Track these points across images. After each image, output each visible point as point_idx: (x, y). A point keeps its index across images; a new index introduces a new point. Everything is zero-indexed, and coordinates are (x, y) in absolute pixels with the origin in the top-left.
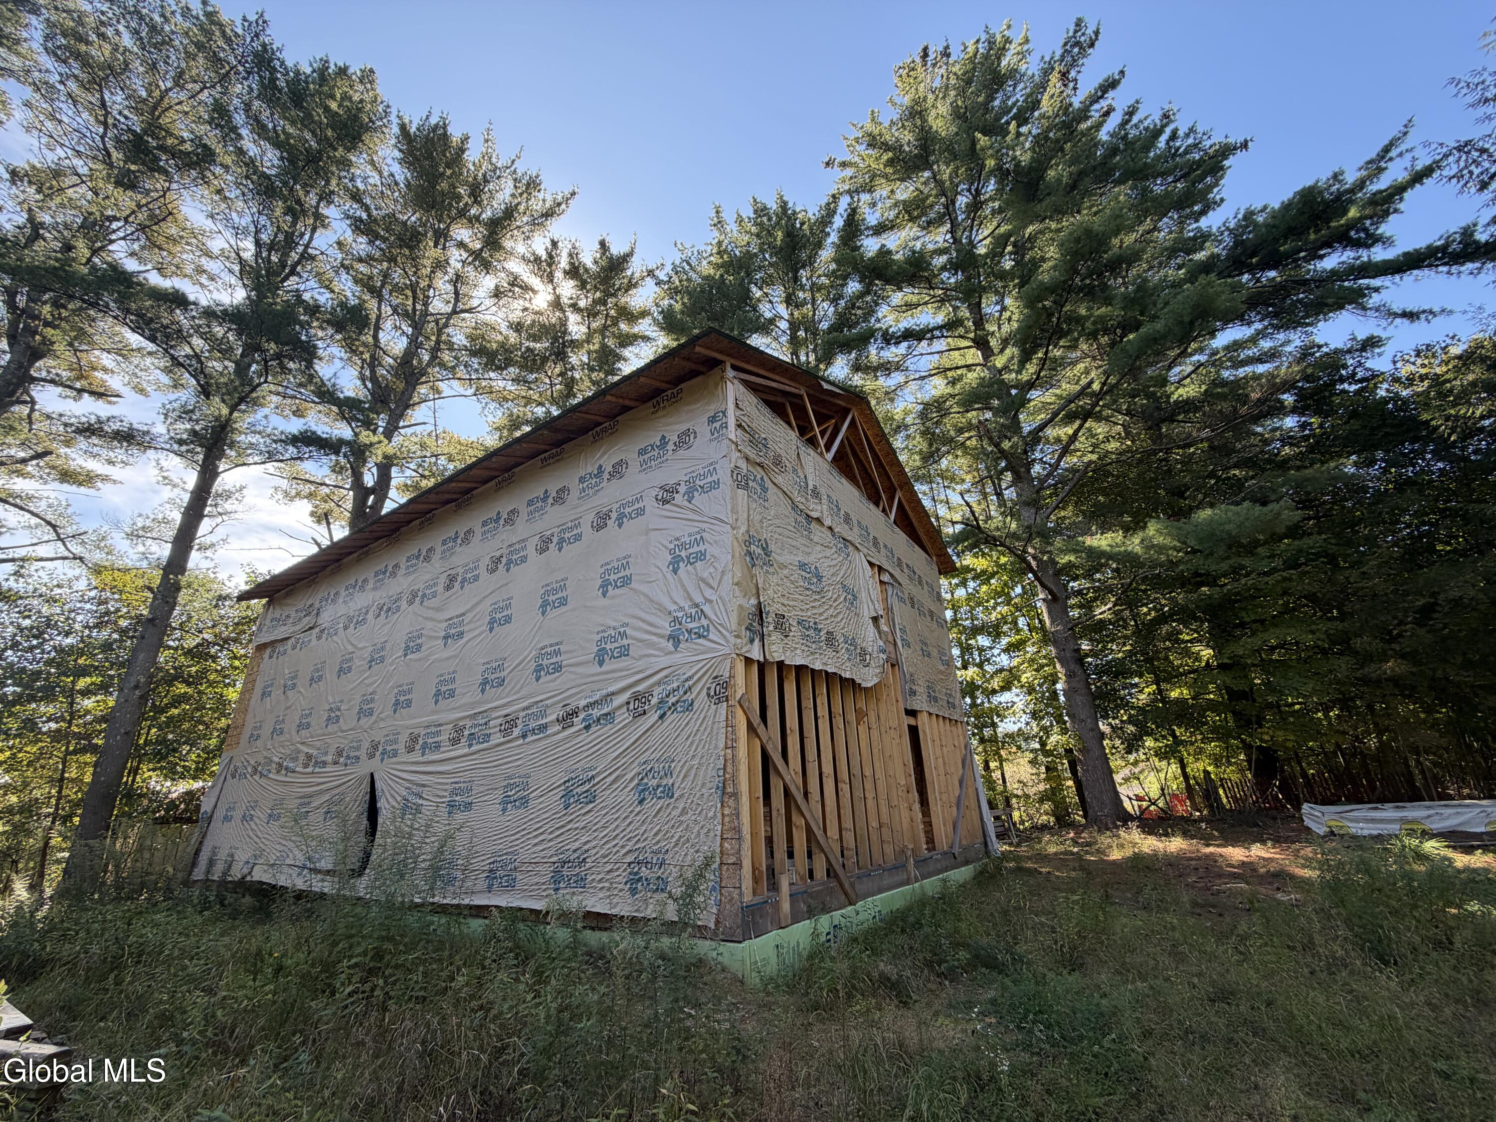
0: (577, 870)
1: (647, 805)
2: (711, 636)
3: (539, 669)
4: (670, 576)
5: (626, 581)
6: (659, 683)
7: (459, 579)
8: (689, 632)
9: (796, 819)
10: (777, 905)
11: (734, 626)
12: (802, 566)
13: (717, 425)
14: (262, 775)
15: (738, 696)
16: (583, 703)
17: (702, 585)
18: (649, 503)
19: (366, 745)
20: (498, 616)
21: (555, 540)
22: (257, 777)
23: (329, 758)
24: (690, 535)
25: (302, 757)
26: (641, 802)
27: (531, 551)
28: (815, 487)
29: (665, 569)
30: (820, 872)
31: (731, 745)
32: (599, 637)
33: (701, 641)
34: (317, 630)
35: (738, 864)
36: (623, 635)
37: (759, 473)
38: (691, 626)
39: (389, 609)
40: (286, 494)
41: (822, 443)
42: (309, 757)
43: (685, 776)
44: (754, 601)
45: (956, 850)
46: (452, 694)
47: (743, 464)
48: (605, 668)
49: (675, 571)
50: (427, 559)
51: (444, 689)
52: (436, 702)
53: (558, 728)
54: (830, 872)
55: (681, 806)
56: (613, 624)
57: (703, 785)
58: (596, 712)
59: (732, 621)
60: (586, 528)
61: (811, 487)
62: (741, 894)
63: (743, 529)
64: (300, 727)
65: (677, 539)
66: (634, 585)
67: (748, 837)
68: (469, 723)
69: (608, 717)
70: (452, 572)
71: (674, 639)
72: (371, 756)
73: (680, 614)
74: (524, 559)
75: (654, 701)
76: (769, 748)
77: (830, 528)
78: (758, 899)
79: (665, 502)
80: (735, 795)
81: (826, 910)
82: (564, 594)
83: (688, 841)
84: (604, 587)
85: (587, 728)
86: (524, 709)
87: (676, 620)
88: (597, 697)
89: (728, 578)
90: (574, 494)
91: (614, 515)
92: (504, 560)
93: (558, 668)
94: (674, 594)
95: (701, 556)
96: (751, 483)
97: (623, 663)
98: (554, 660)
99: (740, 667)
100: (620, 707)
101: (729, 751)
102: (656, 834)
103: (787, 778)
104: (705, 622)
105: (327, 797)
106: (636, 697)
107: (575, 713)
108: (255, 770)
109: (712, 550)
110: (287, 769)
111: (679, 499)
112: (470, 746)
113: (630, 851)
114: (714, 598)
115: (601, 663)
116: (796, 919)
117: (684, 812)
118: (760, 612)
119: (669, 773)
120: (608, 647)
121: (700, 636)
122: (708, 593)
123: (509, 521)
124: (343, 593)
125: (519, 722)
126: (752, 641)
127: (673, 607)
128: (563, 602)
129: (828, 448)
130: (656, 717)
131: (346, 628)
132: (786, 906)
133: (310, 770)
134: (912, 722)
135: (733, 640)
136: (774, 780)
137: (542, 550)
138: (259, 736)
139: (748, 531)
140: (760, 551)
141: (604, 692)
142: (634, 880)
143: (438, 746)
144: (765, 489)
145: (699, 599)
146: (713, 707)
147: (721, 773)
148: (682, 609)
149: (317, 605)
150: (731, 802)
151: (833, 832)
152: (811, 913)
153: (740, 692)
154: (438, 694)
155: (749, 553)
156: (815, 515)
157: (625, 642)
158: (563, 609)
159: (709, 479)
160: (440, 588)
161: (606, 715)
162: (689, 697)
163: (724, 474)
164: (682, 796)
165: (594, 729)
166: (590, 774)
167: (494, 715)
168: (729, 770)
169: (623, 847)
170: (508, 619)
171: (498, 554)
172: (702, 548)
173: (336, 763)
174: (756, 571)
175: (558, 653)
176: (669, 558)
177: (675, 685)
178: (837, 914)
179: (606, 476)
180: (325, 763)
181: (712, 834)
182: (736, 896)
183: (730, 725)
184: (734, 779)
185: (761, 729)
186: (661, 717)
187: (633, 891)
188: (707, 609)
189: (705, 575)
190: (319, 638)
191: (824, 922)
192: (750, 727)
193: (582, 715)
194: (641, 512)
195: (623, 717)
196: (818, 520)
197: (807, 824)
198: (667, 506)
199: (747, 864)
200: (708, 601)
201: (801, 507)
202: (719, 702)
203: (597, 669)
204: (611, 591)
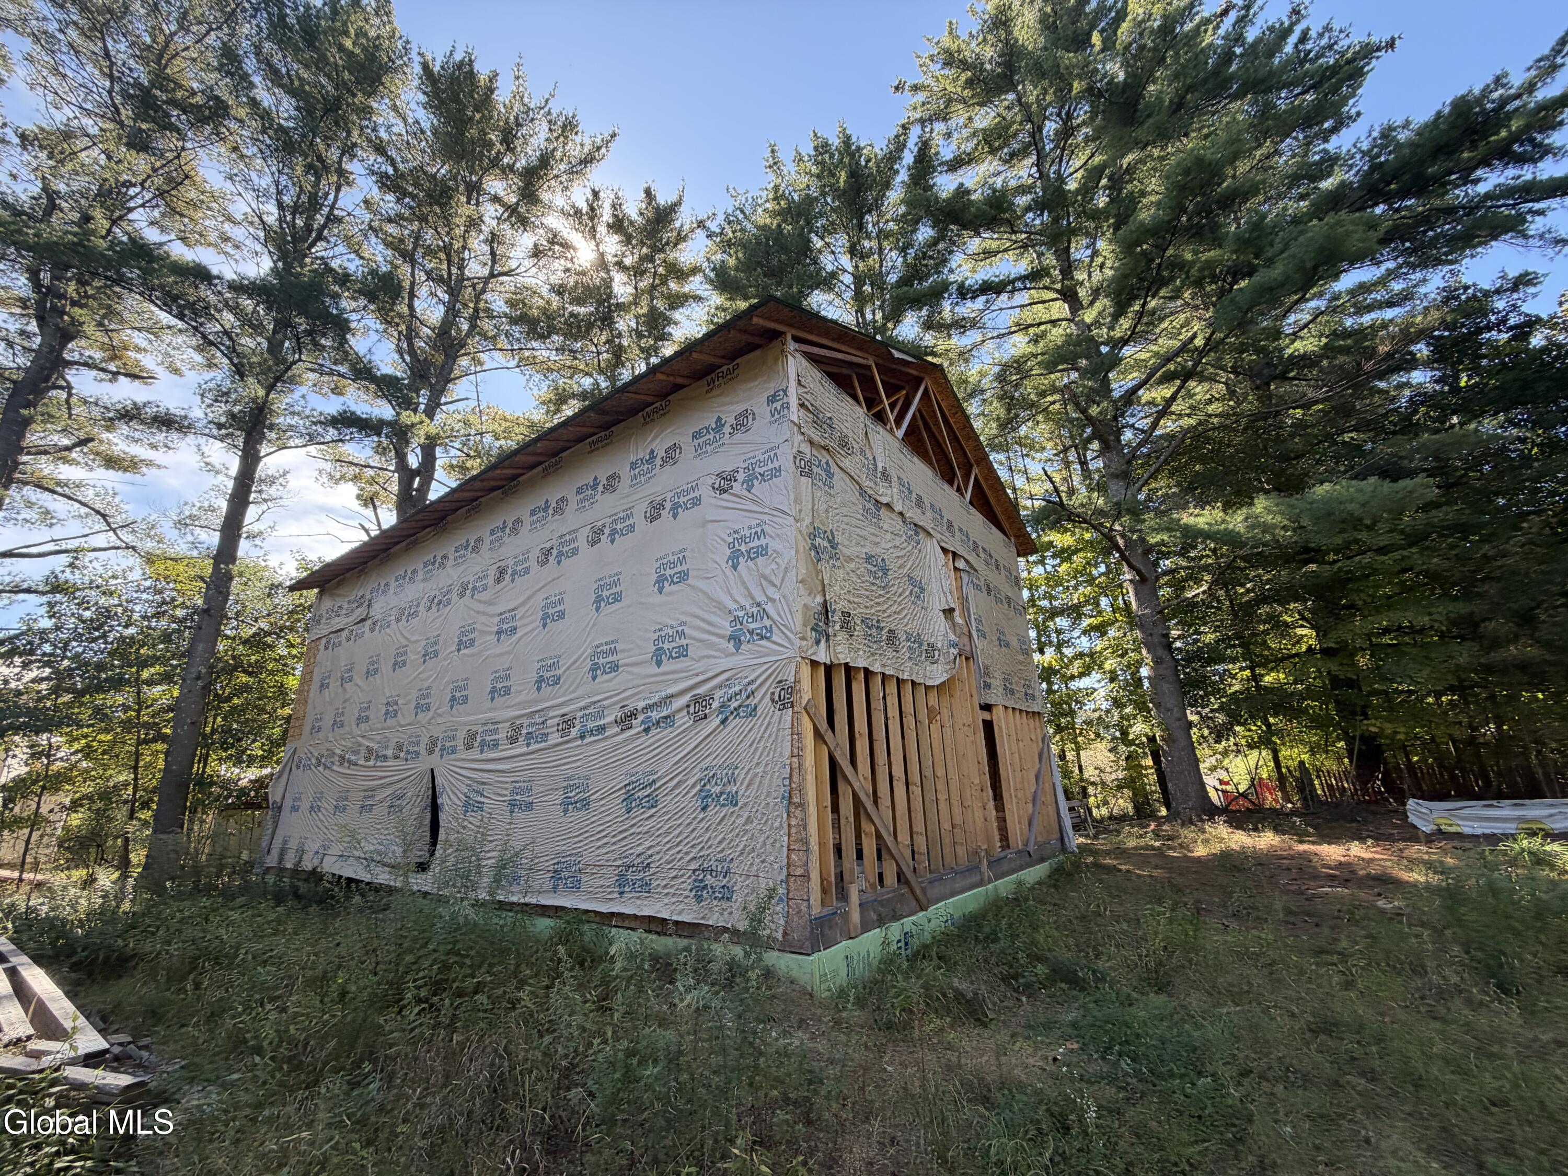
0: (642, 875)
1: (711, 811)
2: (774, 638)
3: (595, 668)
4: (728, 571)
5: (683, 577)
6: (720, 686)
7: (510, 571)
8: (751, 632)
9: (866, 826)
10: (846, 915)
11: (799, 628)
12: (869, 559)
13: (778, 405)
14: (326, 767)
15: (804, 702)
16: (641, 704)
17: (764, 583)
18: (705, 492)
19: (425, 740)
20: (551, 611)
21: (607, 531)
22: (321, 769)
23: (389, 753)
24: (750, 528)
25: (363, 751)
26: (704, 809)
27: (582, 543)
28: (885, 469)
29: (724, 565)
30: (891, 879)
31: (797, 754)
32: (656, 636)
33: (764, 642)
34: (369, 622)
35: (806, 877)
36: (682, 634)
37: (824, 457)
38: (752, 626)
39: (440, 602)
40: (331, 477)
41: (892, 418)
42: (370, 750)
43: (749, 785)
44: (819, 599)
45: (1031, 848)
46: (507, 691)
47: (806, 449)
48: (663, 668)
49: (735, 567)
50: (475, 549)
51: (499, 686)
52: (493, 699)
53: (617, 729)
54: (900, 877)
55: (746, 815)
56: (670, 622)
57: (768, 795)
58: (655, 715)
59: (797, 622)
60: (639, 519)
61: (880, 469)
62: (809, 907)
63: (808, 521)
64: (360, 720)
65: (736, 532)
66: (691, 581)
67: (816, 848)
68: (526, 722)
69: (668, 720)
70: (502, 564)
71: (735, 639)
72: (431, 752)
73: (741, 614)
74: (575, 552)
75: (715, 705)
76: (838, 755)
77: (901, 514)
78: (827, 910)
79: (723, 491)
80: (802, 806)
81: (896, 918)
82: (618, 589)
83: (753, 850)
84: (660, 582)
85: (647, 730)
86: (581, 709)
87: (736, 619)
88: (655, 699)
89: (792, 575)
90: (626, 481)
91: (668, 505)
92: (554, 552)
93: (615, 667)
94: (734, 592)
95: (762, 551)
96: (815, 469)
97: (682, 664)
98: (610, 659)
99: (806, 670)
100: (680, 710)
101: (795, 760)
102: (720, 842)
103: (856, 785)
104: (767, 623)
105: (389, 791)
106: (697, 700)
107: (633, 715)
108: (319, 762)
109: (773, 544)
110: (349, 761)
111: (737, 487)
112: (528, 745)
113: (694, 858)
114: (776, 596)
115: (659, 663)
116: (865, 929)
117: (749, 820)
118: (826, 611)
119: (732, 780)
120: (666, 646)
121: (762, 638)
122: (771, 591)
123: (558, 510)
124: (393, 584)
125: (577, 722)
126: (818, 642)
127: (733, 606)
128: (618, 598)
129: (899, 422)
130: (718, 721)
131: (398, 620)
132: (856, 917)
133: (371, 763)
134: (987, 716)
135: (797, 642)
136: (842, 787)
137: (594, 542)
138: (320, 729)
139: (812, 523)
140: (826, 544)
141: (663, 694)
142: (699, 889)
143: (495, 745)
144: (830, 475)
145: (760, 598)
146: (778, 713)
147: (787, 782)
148: (742, 607)
149: (368, 597)
150: (798, 812)
151: (903, 836)
152: (881, 922)
153: (806, 697)
154: (493, 691)
155: (814, 547)
156: (884, 500)
157: (684, 642)
158: (618, 605)
159: (770, 466)
160: (490, 581)
161: (666, 717)
162: (753, 701)
163: (786, 461)
164: (746, 804)
165: (653, 732)
166: (652, 778)
167: (551, 714)
168: (795, 779)
169: (687, 853)
170: (561, 615)
171: (548, 545)
172: (763, 542)
173: (396, 757)
174: (822, 566)
175: (614, 651)
176: (728, 552)
177: (737, 689)
178: (908, 922)
179: (658, 461)
180: (385, 757)
181: (778, 845)
182: (804, 909)
183: (796, 733)
184: (801, 789)
185: (829, 736)
186: (723, 722)
187: (699, 899)
188: (769, 608)
189: (767, 572)
190: (372, 630)
191: (895, 930)
192: (817, 732)
193: (641, 718)
194: (697, 502)
195: (683, 720)
196: (888, 506)
197: (877, 831)
198: (725, 496)
199: (815, 876)
200: (770, 600)
201: (870, 492)
202: (784, 707)
203: (654, 669)
204: (667, 587)
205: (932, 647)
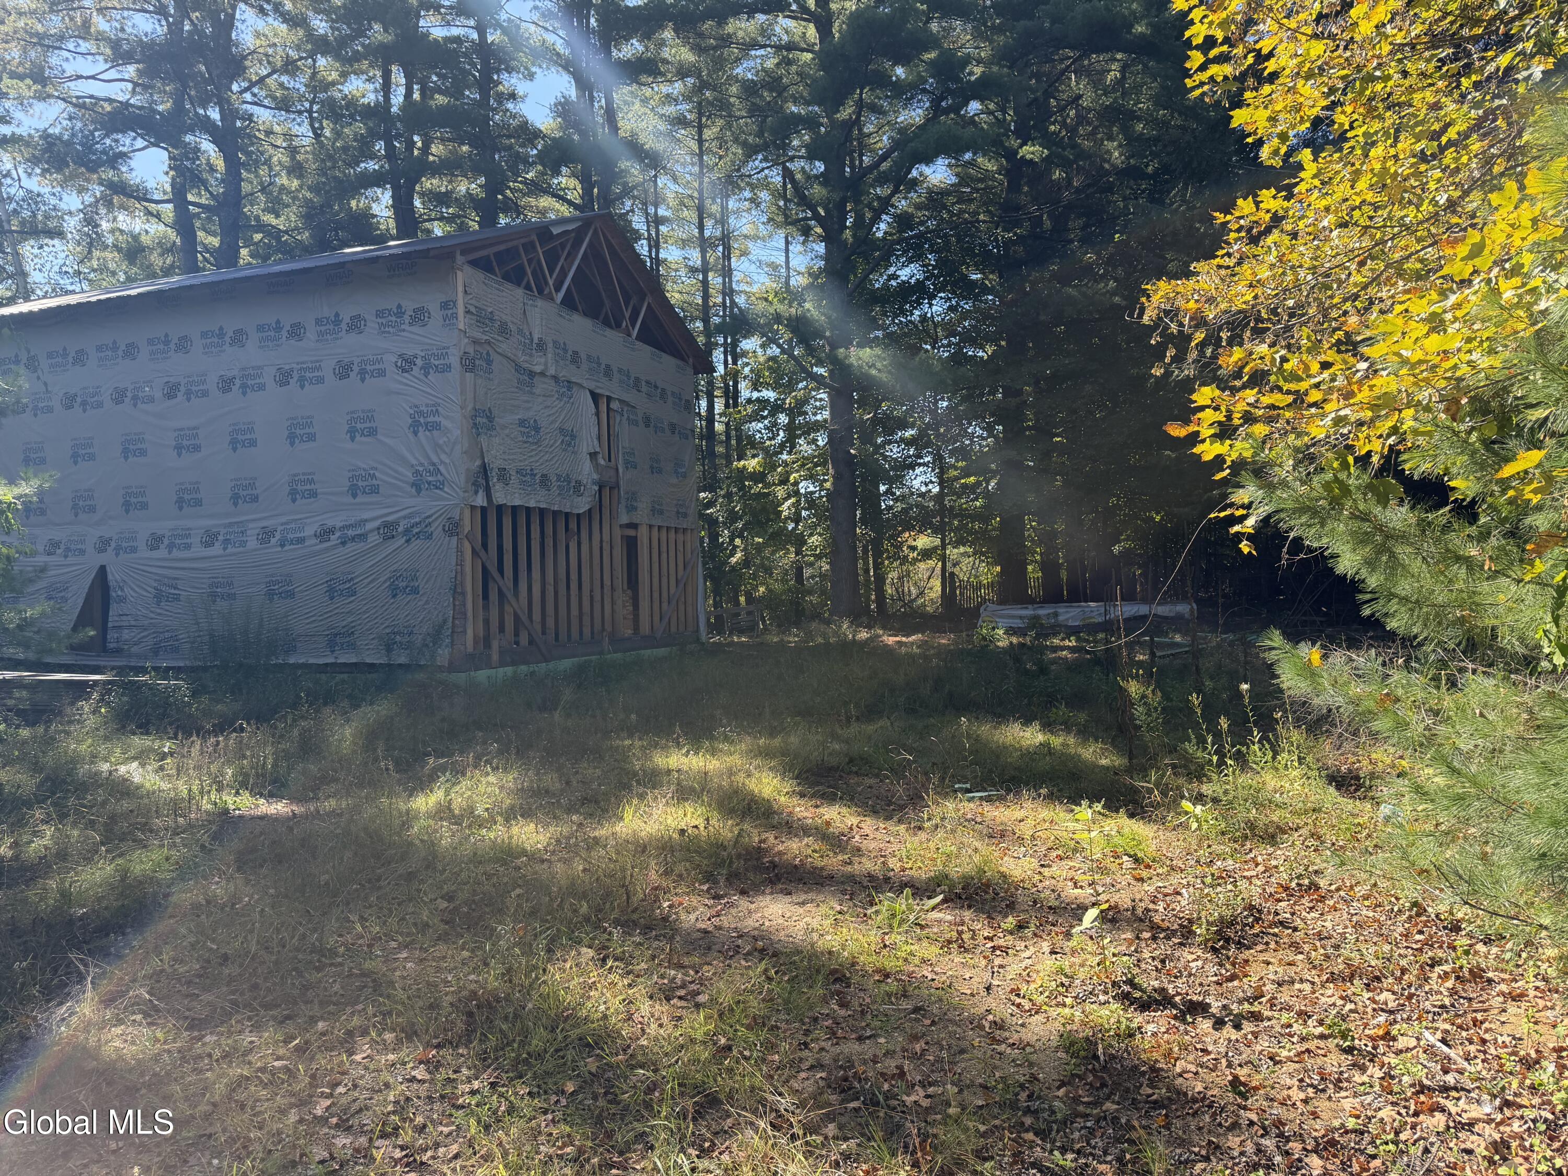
0: (347, 639)
3: (294, 492)
4: (411, 436)
5: (372, 432)
6: (404, 517)
7: (183, 389)
8: (429, 483)
9: (507, 608)
10: (489, 656)
11: (463, 483)
12: (522, 423)
13: (447, 310)
15: (466, 532)
16: (339, 524)
17: (438, 450)
18: (389, 367)
19: (92, 539)
20: (241, 437)
21: (296, 376)
23: (40, 548)
24: (427, 406)
26: (394, 596)
27: (268, 381)
28: (540, 339)
29: (406, 430)
30: (524, 639)
31: (460, 563)
32: (350, 475)
33: (438, 491)
35: (464, 633)
36: (373, 476)
37: (486, 350)
38: (429, 479)
39: (85, 403)
43: (427, 582)
44: (478, 463)
45: (660, 635)
46: (198, 502)
47: (470, 348)
48: (358, 500)
49: (415, 433)
51: (187, 497)
52: (180, 508)
53: (314, 541)
54: (531, 642)
55: (425, 599)
56: (362, 465)
57: (441, 586)
58: (350, 533)
59: (462, 478)
60: (327, 373)
61: (536, 341)
62: (465, 649)
63: (470, 406)
65: (416, 406)
66: (379, 437)
67: (471, 617)
68: (223, 531)
69: (363, 537)
70: (172, 379)
71: (417, 486)
73: (421, 469)
74: (262, 387)
75: (400, 529)
76: (489, 566)
77: (554, 376)
78: (477, 651)
79: (404, 370)
80: (463, 594)
81: (527, 663)
82: (311, 431)
83: (431, 618)
84: (352, 432)
85: (343, 543)
86: (280, 524)
87: (417, 472)
88: (351, 522)
89: (458, 445)
90: (311, 334)
91: (356, 369)
92: (238, 382)
93: (313, 494)
94: (415, 452)
95: (437, 426)
96: (478, 363)
97: (374, 498)
98: (308, 487)
99: (467, 513)
100: (372, 531)
101: (459, 567)
102: (406, 616)
103: (501, 583)
104: (440, 478)
106: (386, 525)
107: (332, 531)
109: (445, 423)
111: (416, 371)
112: (226, 548)
113: (386, 627)
114: (447, 461)
115: (354, 496)
116: (502, 664)
117: (427, 603)
118: (484, 470)
119: (414, 579)
120: (360, 484)
121: (437, 488)
122: (443, 457)
123: (237, 341)
125: (277, 533)
126: (476, 492)
127: (414, 462)
128: (312, 438)
129: (558, 288)
130: (403, 541)
132: (495, 657)
134: (631, 532)
135: (461, 493)
136: (491, 585)
137: (282, 383)
139: (475, 404)
140: (484, 420)
141: (357, 518)
143: (188, 547)
144: (489, 362)
145: (435, 460)
146: (447, 538)
147: (453, 580)
148: (422, 464)
150: (460, 598)
151: (537, 616)
152: (514, 663)
153: (467, 528)
154: (181, 501)
155: (476, 424)
156: (538, 369)
157: (375, 482)
159: (442, 361)
161: (360, 535)
162: (430, 530)
163: (454, 360)
164: (424, 593)
165: (349, 545)
166: (350, 576)
167: (251, 525)
168: (459, 578)
169: (382, 624)
171: (229, 374)
172: (437, 419)
174: (481, 437)
175: (311, 481)
177: (418, 520)
178: (534, 666)
179: (344, 326)
180: (34, 553)
181: (446, 615)
182: (462, 650)
183: (460, 551)
184: (462, 584)
185: (482, 553)
186: (408, 541)
187: (390, 650)
188: (442, 468)
189: (440, 442)
191: (523, 668)
192: (474, 551)
193: (338, 534)
194: (381, 373)
195: (374, 539)
196: (542, 373)
197: (516, 614)
198: (406, 375)
199: (470, 632)
200: (442, 462)
201: (526, 365)
202: (451, 535)
203: (351, 500)
204: (358, 438)
205: (579, 483)
